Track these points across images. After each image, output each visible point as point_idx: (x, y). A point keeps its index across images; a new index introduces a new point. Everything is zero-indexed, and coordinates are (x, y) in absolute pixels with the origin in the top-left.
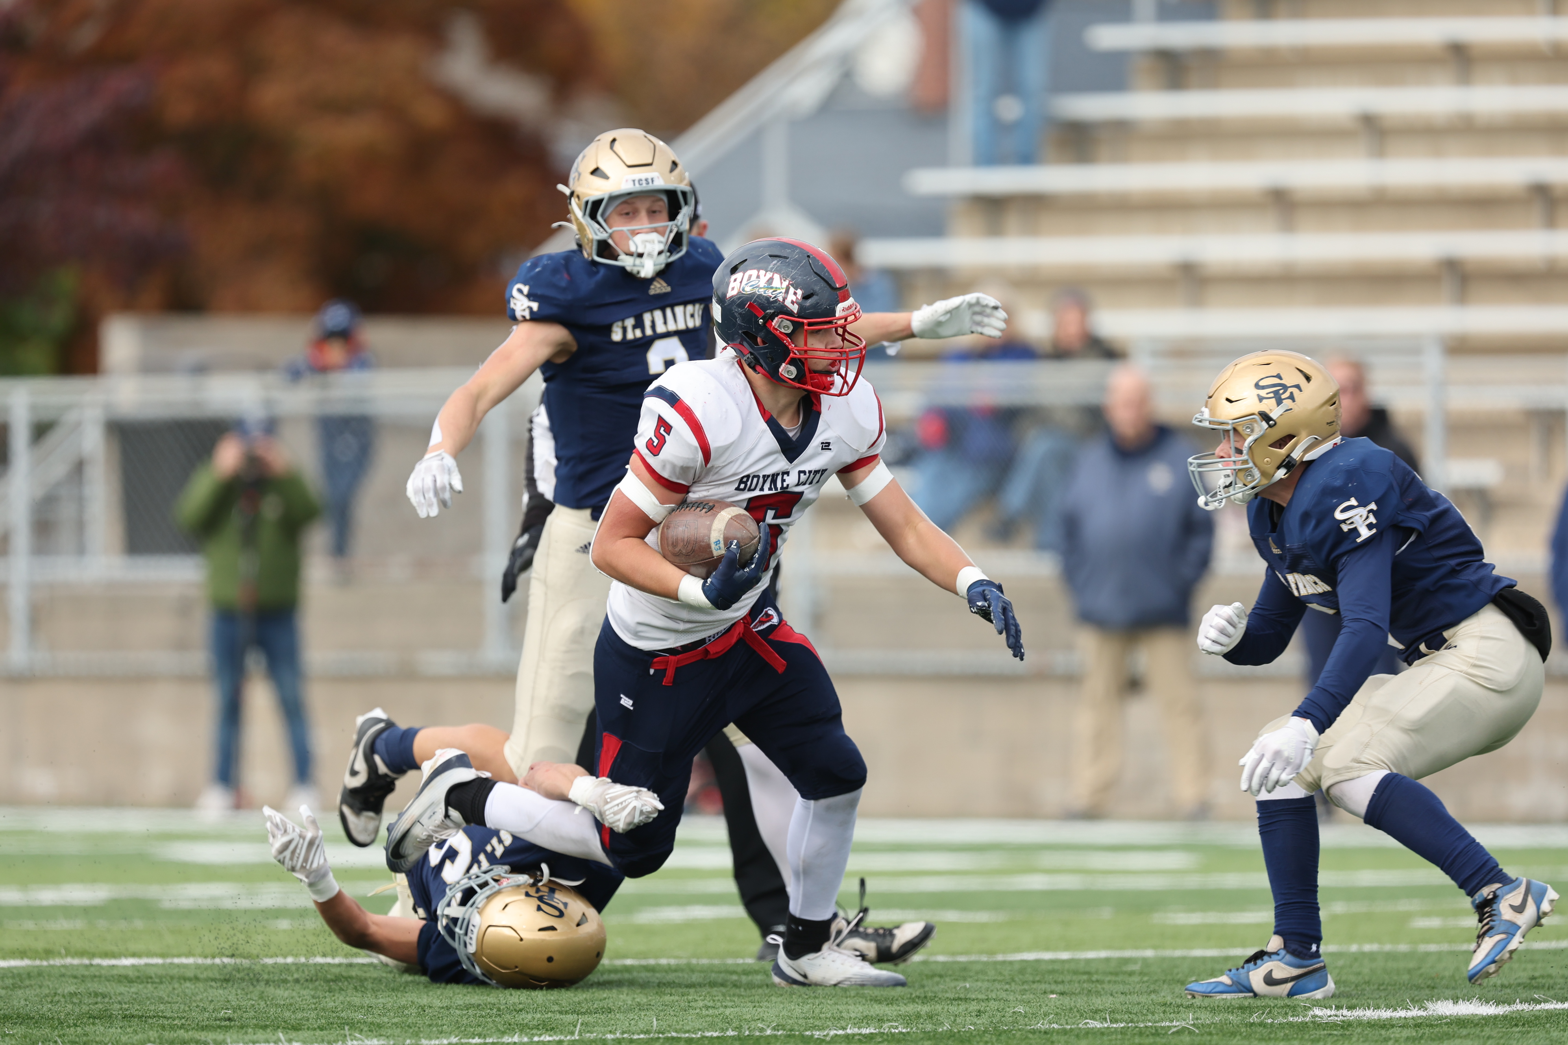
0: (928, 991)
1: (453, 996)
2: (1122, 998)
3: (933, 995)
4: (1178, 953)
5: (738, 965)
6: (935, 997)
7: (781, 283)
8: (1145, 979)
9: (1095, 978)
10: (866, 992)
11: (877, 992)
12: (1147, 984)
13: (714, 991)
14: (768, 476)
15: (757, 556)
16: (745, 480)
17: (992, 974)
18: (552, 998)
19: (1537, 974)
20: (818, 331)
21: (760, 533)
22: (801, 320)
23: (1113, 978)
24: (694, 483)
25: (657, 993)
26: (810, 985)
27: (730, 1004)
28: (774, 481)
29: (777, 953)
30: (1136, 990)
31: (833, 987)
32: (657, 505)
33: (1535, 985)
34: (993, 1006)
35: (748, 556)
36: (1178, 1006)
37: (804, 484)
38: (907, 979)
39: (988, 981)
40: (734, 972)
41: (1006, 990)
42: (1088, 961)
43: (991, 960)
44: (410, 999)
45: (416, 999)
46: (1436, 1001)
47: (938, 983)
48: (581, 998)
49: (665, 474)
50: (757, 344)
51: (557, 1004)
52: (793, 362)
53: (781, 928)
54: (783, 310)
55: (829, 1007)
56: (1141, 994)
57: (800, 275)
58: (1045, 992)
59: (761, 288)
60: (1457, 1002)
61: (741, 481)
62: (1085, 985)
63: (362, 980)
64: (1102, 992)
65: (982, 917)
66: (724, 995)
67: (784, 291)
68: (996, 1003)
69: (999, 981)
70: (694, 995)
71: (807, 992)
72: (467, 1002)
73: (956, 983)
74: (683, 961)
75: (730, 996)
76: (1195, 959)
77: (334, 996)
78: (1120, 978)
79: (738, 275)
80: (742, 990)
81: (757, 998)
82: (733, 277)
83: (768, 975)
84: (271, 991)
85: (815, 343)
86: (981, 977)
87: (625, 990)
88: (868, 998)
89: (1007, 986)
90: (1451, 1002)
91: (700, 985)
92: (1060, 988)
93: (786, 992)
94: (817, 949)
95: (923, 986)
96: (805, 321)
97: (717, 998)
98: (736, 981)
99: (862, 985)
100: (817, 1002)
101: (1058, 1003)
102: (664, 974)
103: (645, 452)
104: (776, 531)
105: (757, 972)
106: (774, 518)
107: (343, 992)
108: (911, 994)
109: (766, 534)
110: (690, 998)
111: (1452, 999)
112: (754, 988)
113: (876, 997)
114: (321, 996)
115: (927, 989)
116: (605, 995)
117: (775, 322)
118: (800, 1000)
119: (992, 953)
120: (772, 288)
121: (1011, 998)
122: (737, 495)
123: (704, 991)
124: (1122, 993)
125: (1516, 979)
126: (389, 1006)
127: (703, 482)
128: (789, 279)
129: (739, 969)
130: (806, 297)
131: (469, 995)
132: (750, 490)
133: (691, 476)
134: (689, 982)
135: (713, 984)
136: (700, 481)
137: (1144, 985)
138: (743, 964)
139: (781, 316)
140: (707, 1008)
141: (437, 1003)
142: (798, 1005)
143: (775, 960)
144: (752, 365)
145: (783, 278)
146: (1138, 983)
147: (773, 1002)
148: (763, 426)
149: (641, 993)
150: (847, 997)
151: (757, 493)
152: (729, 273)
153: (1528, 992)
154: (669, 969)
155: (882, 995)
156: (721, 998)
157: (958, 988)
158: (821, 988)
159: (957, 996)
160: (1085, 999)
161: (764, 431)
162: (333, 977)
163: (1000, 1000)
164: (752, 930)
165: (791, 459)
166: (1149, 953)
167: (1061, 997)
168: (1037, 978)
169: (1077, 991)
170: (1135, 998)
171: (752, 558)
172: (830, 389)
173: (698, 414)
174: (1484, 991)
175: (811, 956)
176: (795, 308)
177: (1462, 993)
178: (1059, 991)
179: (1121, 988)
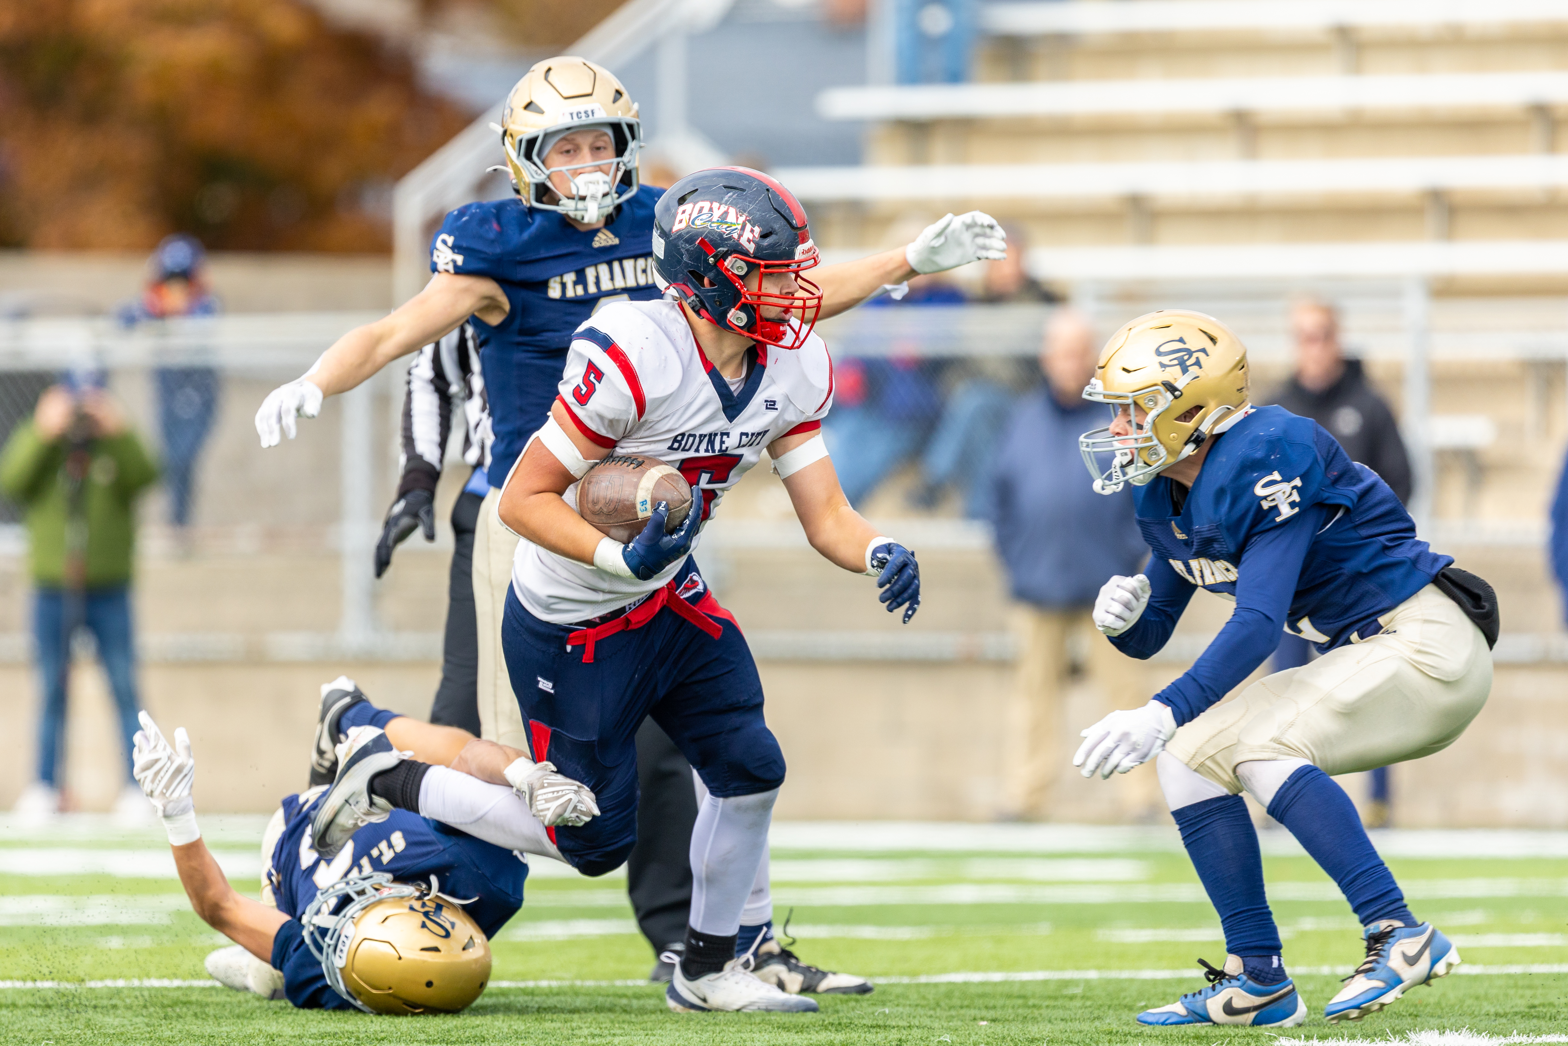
0: (842, 1017)
1: (307, 1023)
2: (1062, 1025)
3: (849, 1021)
4: (1125, 975)
5: (628, 987)
6: (851, 1023)
7: (737, 218)
8: (1088, 1003)
9: (1031, 1002)
10: (773, 1018)
11: (786, 1019)
12: (1090, 1010)
13: (601, 1017)
14: (705, 436)
15: (687, 522)
16: (679, 438)
17: (914, 997)
18: (418, 1025)
19: (1536, 1002)
20: (771, 274)
21: (692, 496)
22: (757, 261)
23: (1052, 1003)
24: (623, 437)
25: (536, 1019)
26: (709, 1010)
27: (619, 1032)
28: (711, 442)
29: (672, 973)
30: (1078, 1017)
31: (735, 1012)
32: (580, 460)
33: (1535, 1014)
34: (916, 1034)
35: (677, 522)
36: (1125, 1035)
37: (744, 446)
38: (819, 1003)
39: (910, 1005)
40: (624, 996)
41: (931, 1016)
42: (1023, 984)
43: (913, 982)
44: (257, 1027)
45: (264, 1027)
46: (1420, 1031)
47: (853, 1009)
48: (450, 1025)
49: (592, 426)
50: (703, 286)
51: (424, 1032)
52: (744, 308)
53: (679, 947)
54: (737, 250)
55: (731, 1035)
56: (1084, 1020)
57: (758, 211)
58: (975, 1019)
59: (714, 222)
60: (1444, 1032)
61: (675, 440)
62: (1020, 1011)
63: (203, 1005)
64: (1040, 1019)
65: (904, 933)
66: (612, 1022)
67: (739, 227)
68: (920, 1031)
69: (923, 1006)
70: (578, 1022)
71: (707, 1018)
72: (322, 1030)
73: (874, 1008)
74: (566, 983)
75: (619, 1023)
76: (1144, 982)
77: (171, 1024)
78: (1059, 1003)
79: (687, 207)
80: (633, 1016)
81: (649, 1025)
82: (682, 208)
83: (661, 999)
84: (98, 1018)
85: (770, 287)
86: (901, 1001)
87: (501, 1016)
88: (775, 1025)
89: (932, 1012)
90: (1437, 1032)
91: (586, 1010)
92: (991, 1014)
93: (682, 1019)
94: (719, 968)
95: (837, 1012)
96: (762, 263)
97: (604, 1026)
98: (626, 1005)
99: (768, 1011)
100: (718, 1029)
101: (989, 1031)
102: (544, 998)
103: (570, 400)
104: (710, 496)
105: (649, 996)
106: (709, 482)
107: (180, 1020)
108: (824, 1021)
109: (699, 498)
110: (574, 1025)
111: (1438, 1029)
112: (646, 1013)
113: (784, 1024)
114: (157, 1024)
115: (841, 1014)
116: (478, 1022)
117: (728, 263)
118: (699, 1027)
119: (914, 974)
120: (726, 223)
121: (936, 1025)
122: (669, 454)
123: (590, 1017)
124: (1062, 1020)
125: (1512, 1007)
126: (233, 1035)
127: (634, 437)
128: (746, 214)
129: (630, 993)
130: (764, 236)
131: (324, 1022)
132: (683, 450)
133: (621, 430)
134: (573, 1007)
135: (599, 1009)
136: (630, 436)
137: (1087, 1011)
138: (634, 987)
139: (735, 255)
140: (593, 1036)
141: (288, 1031)
142: (697, 1033)
143: (670, 982)
144: (697, 309)
145: (742, 211)
146: (1081, 1008)
147: (668, 1029)
148: (704, 377)
149: (518, 1019)
150: (751, 1024)
151: (691, 454)
152: (677, 204)
153: (1527, 1022)
154: (550, 993)
155: (791, 1022)
156: (609, 1025)
157: (876, 1014)
158: (722, 1014)
159: (875, 1022)
160: (1020, 1026)
161: (705, 384)
162: (170, 1003)
163: (923, 1028)
164: (645, 948)
165: (731, 418)
166: (1092, 975)
167: (993, 1024)
168: (966, 1003)
169: (1011, 1018)
170: (1076, 1026)
171: (681, 524)
172: (782, 339)
173: (634, 360)
174: (1475, 1020)
175: (712, 976)
176: (751, 248)
177: (1450, 1022)
178: (990, 1018)
179: (1061, 1013)
